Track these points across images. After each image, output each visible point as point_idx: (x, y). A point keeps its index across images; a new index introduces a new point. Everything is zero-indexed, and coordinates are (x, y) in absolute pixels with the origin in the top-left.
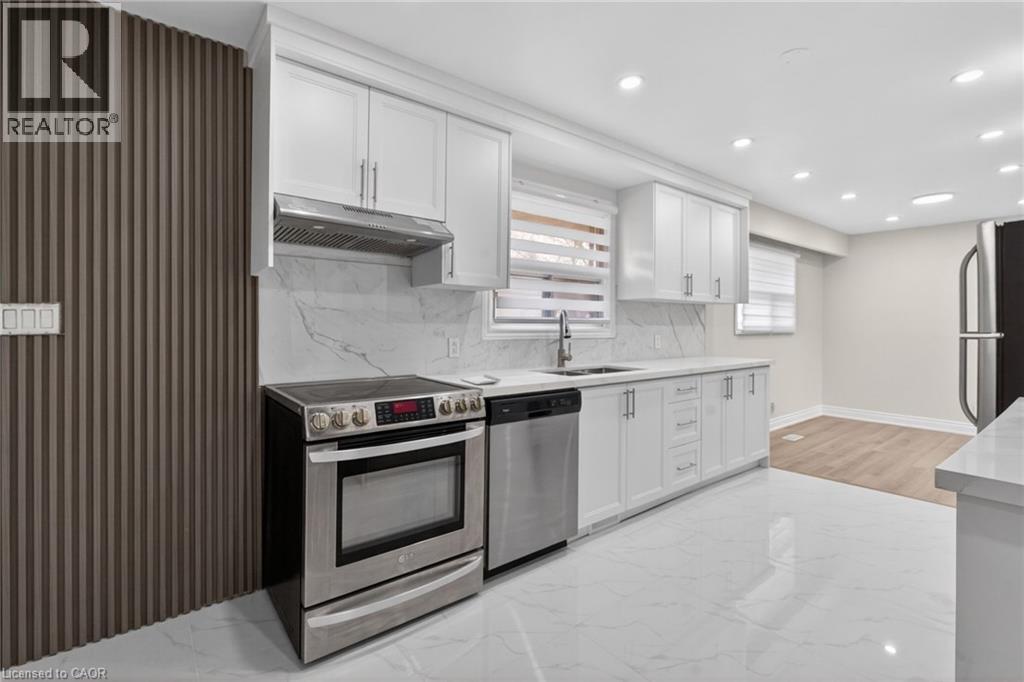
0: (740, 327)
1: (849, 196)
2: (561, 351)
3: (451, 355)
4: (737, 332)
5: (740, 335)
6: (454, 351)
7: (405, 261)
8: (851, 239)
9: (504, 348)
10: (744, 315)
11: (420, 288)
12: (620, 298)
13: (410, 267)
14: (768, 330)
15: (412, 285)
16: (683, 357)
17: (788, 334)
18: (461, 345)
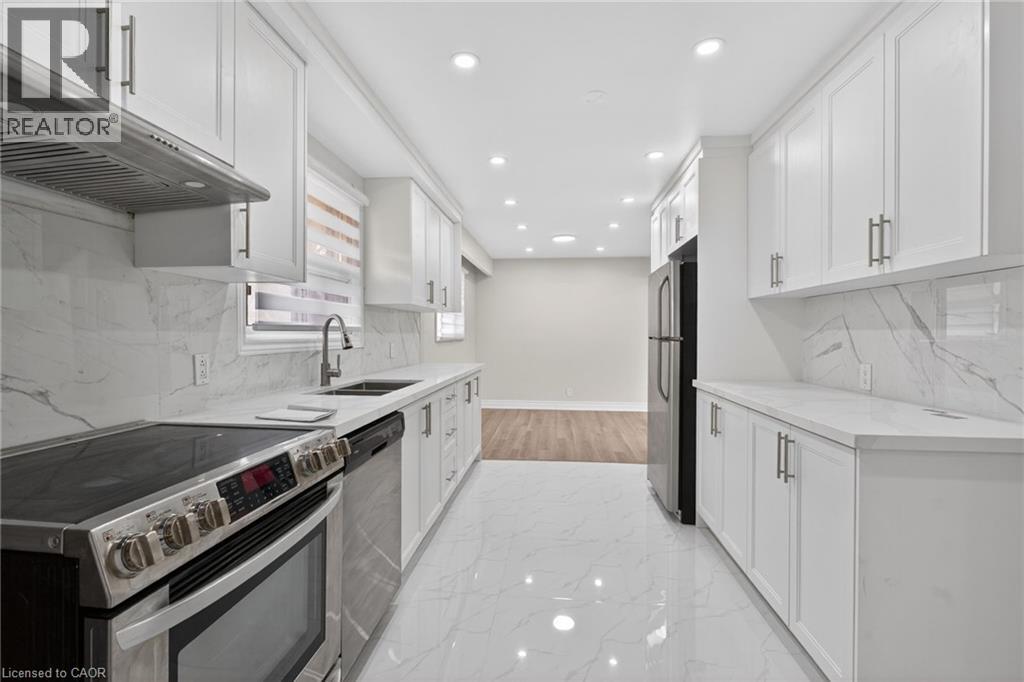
0: (439, 335)
1: (522, 227)
2: (325, 365)
3: (199, 382)
4: (438, 339)
5: (439, 342)
6: (204, 375)
7: (121, 220)
8: (496, 262)
9: (264, 365)
10: (442, 323)
11: (147, 270)
12: (368, 303)
13: (132, 230)
14: (452, 337)
15: (134, 264)
16: (408, 365)
17: (461, 340)
18: (212, 364)
